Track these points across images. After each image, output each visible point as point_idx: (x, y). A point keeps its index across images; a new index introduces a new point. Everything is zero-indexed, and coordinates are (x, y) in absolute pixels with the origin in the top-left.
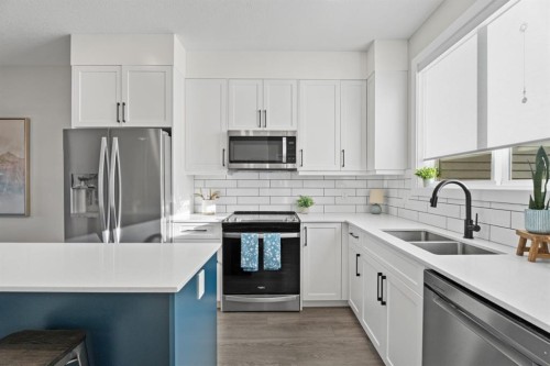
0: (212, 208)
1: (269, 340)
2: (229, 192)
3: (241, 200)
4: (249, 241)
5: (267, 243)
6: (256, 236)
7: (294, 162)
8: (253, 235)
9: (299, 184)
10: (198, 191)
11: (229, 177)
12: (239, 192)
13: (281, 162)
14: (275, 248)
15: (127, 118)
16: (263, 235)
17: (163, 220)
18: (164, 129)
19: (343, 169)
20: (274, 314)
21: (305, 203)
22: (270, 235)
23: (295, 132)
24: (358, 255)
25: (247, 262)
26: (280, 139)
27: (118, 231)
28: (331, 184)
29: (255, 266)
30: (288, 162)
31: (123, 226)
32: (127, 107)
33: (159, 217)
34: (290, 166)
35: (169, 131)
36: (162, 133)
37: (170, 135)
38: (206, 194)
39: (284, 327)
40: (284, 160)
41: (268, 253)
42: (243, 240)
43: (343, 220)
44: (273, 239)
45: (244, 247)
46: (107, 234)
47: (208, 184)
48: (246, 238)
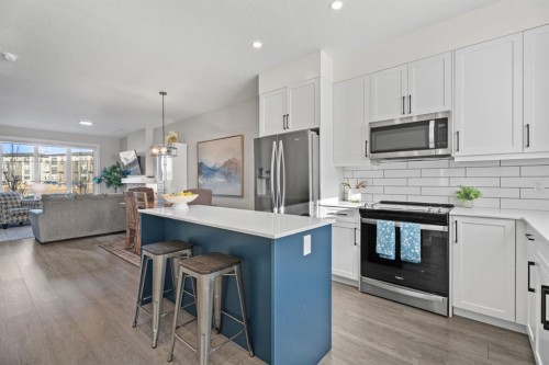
0: (358, 196)
1: (398, 330)
2: (376, 182)
3: (387, 190)
4: (385, 228)
5: (404, 233)
6: (392, 224)
7: (446, 146)
8: (389, 222)
9: (461, 172)
10: (346, 181)
11: (375, 167)
12: (385, 182)
13: (428, 148)
14: (414, 238)
15: (290, 126)
16: (401, 224)
17: (311, 203)
18: (312, 130)
19: (526, 150)
20: (413, 310)
21: (467, 195)
22: (407, 225)
23: (448, 112)
24: (531, 263)
25: (383, 249)
26: (427, 123)
27: (282, 209)
28: (515, 171)
29: (391, 254)
30: (436, 147)
31: (286, 205)
32: (290, 117)
33: (308, 201)
34: (441, 152)
35: (317, 131)
36: (310, 133)
37: (318, 134)
38: (353, 183)
39: (421, 325)
40: (432, 145)
41: (405, 242)
42: (379, 226)
43: (518, 217)
44: (411, 229)
45: (379, 233)
46: (276, 210)
47: (357, 175)
48: (382, 225)
